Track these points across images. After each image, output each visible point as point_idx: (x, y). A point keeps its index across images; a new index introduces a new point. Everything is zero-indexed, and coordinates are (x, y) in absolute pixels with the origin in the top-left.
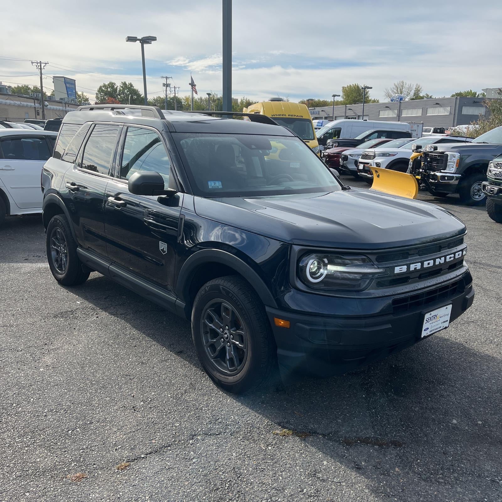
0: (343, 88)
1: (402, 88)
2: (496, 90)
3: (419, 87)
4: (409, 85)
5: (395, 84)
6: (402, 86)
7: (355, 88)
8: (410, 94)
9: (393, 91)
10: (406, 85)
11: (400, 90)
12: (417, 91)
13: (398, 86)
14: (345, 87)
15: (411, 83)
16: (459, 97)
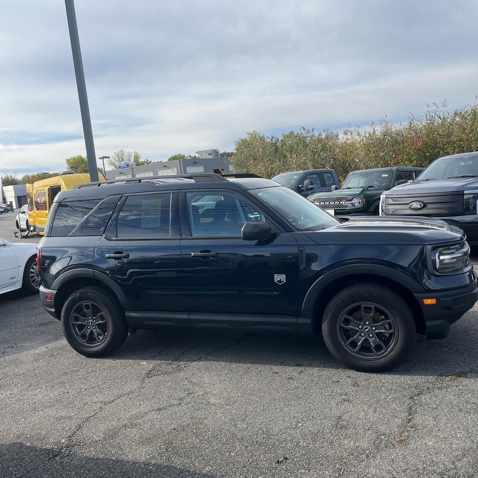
0: (67, 160)
1: (123, 156)
2: (206, 151)
3: (137, 154)
4: (128, 153)
5: (115, 153)
6: (123, 154)
7: (78, 159)
8: (131, 161)
9: (115, 159)
10: (125, 153)
11: (121, 158)
12: (136, 158)
13: (118, 155)
14: (70, 159)
15: (130, 151)
16: (181, 159)
